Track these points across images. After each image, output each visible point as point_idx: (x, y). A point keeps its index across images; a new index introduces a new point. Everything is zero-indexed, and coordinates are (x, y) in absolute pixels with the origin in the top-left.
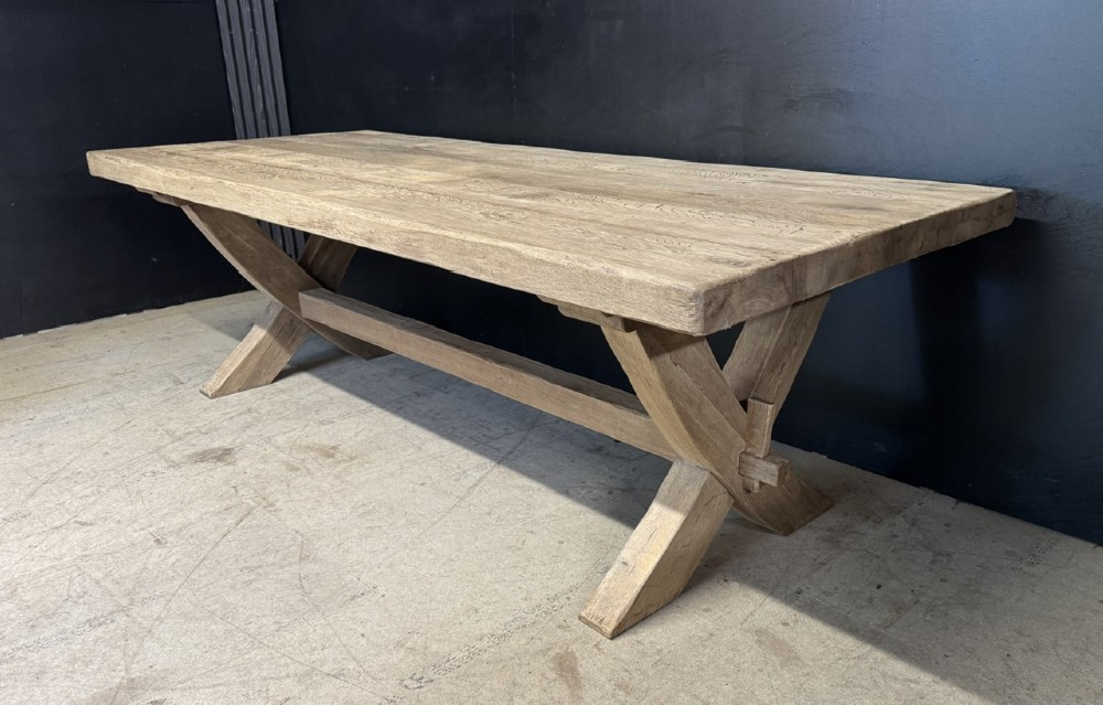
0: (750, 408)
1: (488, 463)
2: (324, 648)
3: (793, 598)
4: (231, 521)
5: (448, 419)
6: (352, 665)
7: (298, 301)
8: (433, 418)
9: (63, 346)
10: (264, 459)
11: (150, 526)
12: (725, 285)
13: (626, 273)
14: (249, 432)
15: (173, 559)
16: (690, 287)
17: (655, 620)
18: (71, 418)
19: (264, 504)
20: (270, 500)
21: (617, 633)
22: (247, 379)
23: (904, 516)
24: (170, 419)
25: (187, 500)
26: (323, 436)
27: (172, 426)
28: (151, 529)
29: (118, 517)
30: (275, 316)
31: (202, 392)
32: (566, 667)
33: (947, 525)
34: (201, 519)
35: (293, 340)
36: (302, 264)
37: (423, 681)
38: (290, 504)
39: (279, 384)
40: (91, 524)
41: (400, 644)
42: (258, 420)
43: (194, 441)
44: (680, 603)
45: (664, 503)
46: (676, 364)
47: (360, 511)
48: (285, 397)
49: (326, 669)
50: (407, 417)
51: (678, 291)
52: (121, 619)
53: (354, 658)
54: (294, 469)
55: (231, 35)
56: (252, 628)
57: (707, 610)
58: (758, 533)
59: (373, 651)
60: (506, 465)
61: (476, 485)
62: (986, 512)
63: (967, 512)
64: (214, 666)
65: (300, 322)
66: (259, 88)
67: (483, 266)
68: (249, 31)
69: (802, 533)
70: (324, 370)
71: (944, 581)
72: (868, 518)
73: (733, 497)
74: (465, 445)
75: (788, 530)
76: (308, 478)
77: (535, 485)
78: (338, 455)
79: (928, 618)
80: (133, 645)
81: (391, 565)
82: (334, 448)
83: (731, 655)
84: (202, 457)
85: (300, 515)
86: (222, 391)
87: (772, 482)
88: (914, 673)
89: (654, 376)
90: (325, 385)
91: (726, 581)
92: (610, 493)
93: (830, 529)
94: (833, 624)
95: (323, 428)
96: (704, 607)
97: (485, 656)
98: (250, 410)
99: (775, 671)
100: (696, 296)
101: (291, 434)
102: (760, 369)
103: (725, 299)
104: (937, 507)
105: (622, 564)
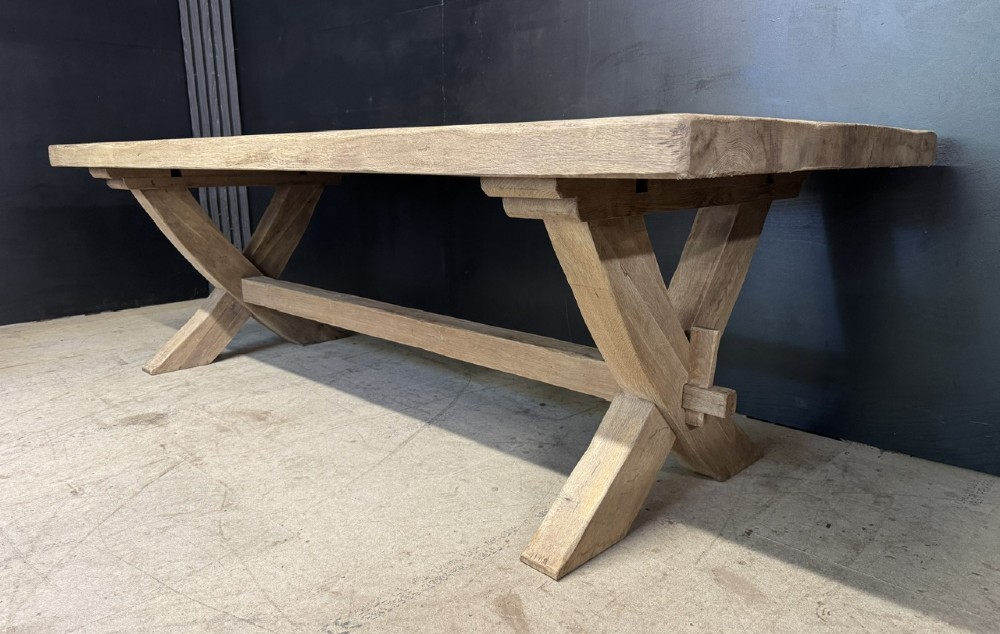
0: (693, 340)
1: (419, 424)
2: (239, 592)
3: (745, 537)
4: (154, 473)
5: (379, 389)
6: (270, 610)
7: (240, 287)
8: (365, 388)
9: (19, 336)
10: (197, 422)
11: (70, 478)
12: (711, 120)
14: (184, 401)
15: (87, 508)
17: (602, 560)
18: (12, 390)
19: (191, 458)
20: (198, 455)
21: (565, 573)
22: (186, 358)
23: (834, 464)
24: (109, 391)
25: (113, 455)
26: (257, 404)
27: (109, 396)
28: (69, 482)
29: (38, 471)
30: (218, 300)
31: (144, 370)
32: (510, 608)
33: (878, 470)
34: (124, 471)
35: (235, 324)
36: (247, 255)
37: (349, 626)
38: (217, 460)
39: (219, 364)
40: (7, 477)
41: (324, 589)
42: (194, 391)
43: (129, 408)
44: (625, 544)
45: (606, 436)
46: (626, 274)
47: (288, 464)
48: (223, 373)
49: (239, 614)
50: (340, 388)
51: (659, 126)
52: (17, 566)
53: (271, 602)
54: (224, 430)
55: (195, 77)
56: (161, 574)
57: (656, 551)
58: (694, 480)
59: (293, 596)
60: (435, 424)
61: (406, 442)
62: (913, 459)
63: (891, 459)
64: (112, 613)
65: (242, 307)
67: (425, 158)
68: (211, 74)
69: (737, 483)
70: (263, 354)
71: (893, 520)
72: (799, 465)
73: (675, 434)
74: (396, 410)
75: (726, 476)
76: (239, 438)
77: (465, 441)
78: (270, 419)
79: (889, 554)
80: (23, 592)
81: (318, 513)
82: (265, 413)
83: (690, 594)
84: (135, 421)
85: (225, 468)
86: (163, 369)
88: (892, 608)
89: (604, 284)
90: (262, 364)
91: (671, 523)
92: (540, 447)
93: (765, 476)
94: (792, 562)
95: (257, 397)
96: (652, 548)
97: (419, 599)
98: (188, 384)
99: (742, 609)
100: (681, 126)
101: (224, 402)
103: (711, 140)
104: (864, 456)
105: (565, 500)
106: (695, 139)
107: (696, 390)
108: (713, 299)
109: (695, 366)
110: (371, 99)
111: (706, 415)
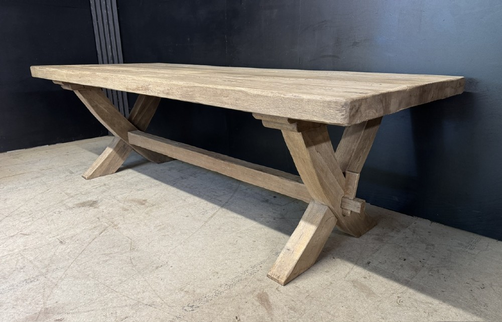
0: (347, 176)
1: (217, 207)
2: (144, 292)
3: (367, 265)
4: (97, 233)
5: (197, 188)
6: (158, 300)
7: (127, 136)
8: (190, 188)
9: (18, 158)
10: (112, 206)
11: (58, 235)
12: (359, 100)
13: (305, 97)
14: (105, 194)
15: (68, 250)
16: (343, 100)
17: (303, 276)
18: (21, 188)
19: (113, 225)
20: (115, 223)
21: (286, 283)
22: (104, 171)
23: (409, 229)
24: (68, 188)
25: (76, 223)
26: (140, 196)
27: (68, 191)
28: (58, 237)
29: (42, 232)
30: (117, 143)
31: (83, 177)
32: (263, 299)
33: (429, 232)
34: (82, 232)
35: (125, 154)
36: (130, 120)
37: (194, 307)
38: (125, 226)
39: (119, 173)
40: (28, 235)
41: (181, 290)
42: (109, 189)
43: (79, 198)
44: (313, 268)
45: (306, 220)
46: (317, 152)
47: (159, 228)
48: (121, 179)
49: (145, 302)
50: (178, 187)
51: (336, 102)
52: (42, 279)
53: (158, 296)
54: (126, 210)
55: (98, 23)
56: (108, 283)
57: (327, 272)
58: (345, 237)
59: (168, 293)
60: (224, 208)
61: (212, 217)
62: (445, 226)
63: (436, 226)
64: (89, 301)
65: (128, 146)
66: (110, 46)
68: (105, 21)
69: (365, 237)
70: (139, 168)
71: (434, 257)
72: (393, 229)
73: (337, 218)
74: (206, 199)
75: (359, 235)
76: (133, 214)
77: (239, 216)
78: (147, 204)
79: (430, 274)
80: (48, 291)
81: (174, 252)
82: (144, 201)
83: (342, 292)
84: (83, 204)
85: (130, 230)
86: (92, 177)
87: (358, 211)
88: (430, 299)
89: (307, 157)
90: (139, 174)
91: (334, 258)
92: (274, 219)
93: (377, 235)
94: (387, 278)
95: (139, 192)
96: (325, 270)
97: (223, 295)
98: (105, 185)
99: (364, 299)
100: (346, 104)
101: (124, 195)
102: (350, 158)
103: (359, 108)
104: (423, 225)
105: (287, 250)
106: (351, 109)
107: (347, 200)
108: (357, 156)
109: (348, 189)
110: (189, 39)
111: (351, 211)
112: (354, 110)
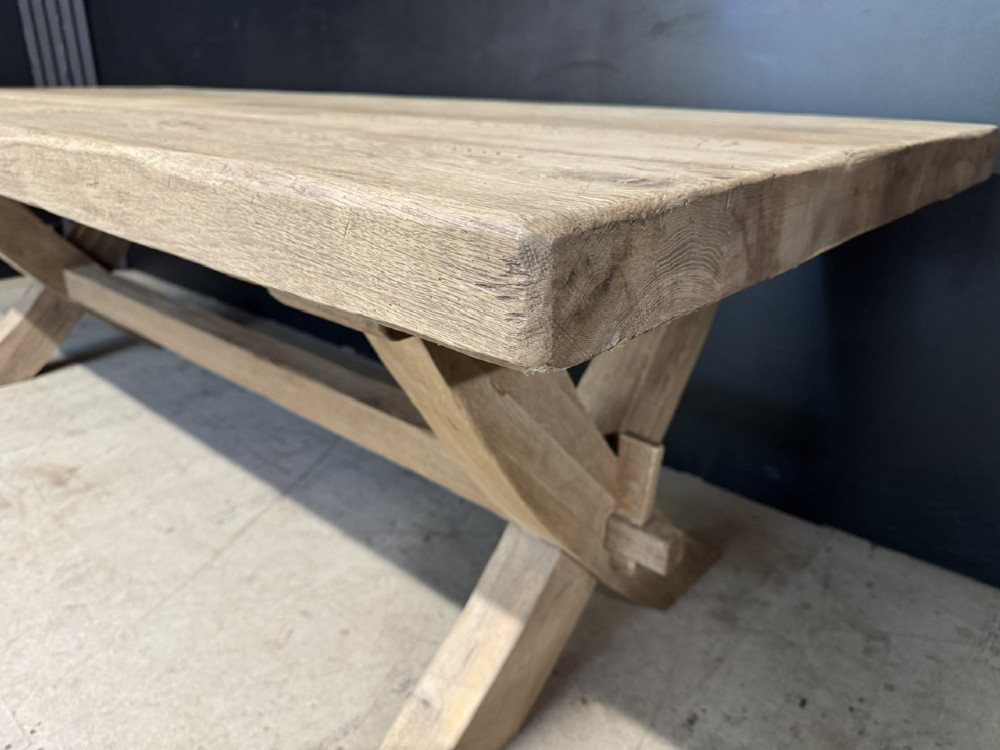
0: (623, 449)
1: (269, 496)
5: (234, 427)
7: (63, 281)
12: (615, 224)
13: (343, 196)
16: (511, 227)
23: (811, 572)
26: (61, 453)
30: (35, 299)
33: (869, 586)
35: (60, 327)
39: (44, 379)
45: (489, 597)
46: (502, 393)
47: (67, 577)
48: (40, 397)
51: (477, 239)
60: (291, 496)
61: (244, 531)
63: (887, 561)
65: (67, 307)
67: (97, 203)
69: (685, 605)
70: (102, 363)
71: (891, 689)
72: (767, 575)
75: (667, 603)
76: (17, 521)
78: (73, 483)
81: (75, 683)
82: (71, 471)
87: (659, 567)
95: (69, 441)
100: (527, 253)
101: (23, 451)
102: (635, 386)
103: (613, 269)
104: (850, 552)
106: (562, 284)
107: (624, 528)
109: (625, 490)
111: (639, 566)
112: (583, 286)
